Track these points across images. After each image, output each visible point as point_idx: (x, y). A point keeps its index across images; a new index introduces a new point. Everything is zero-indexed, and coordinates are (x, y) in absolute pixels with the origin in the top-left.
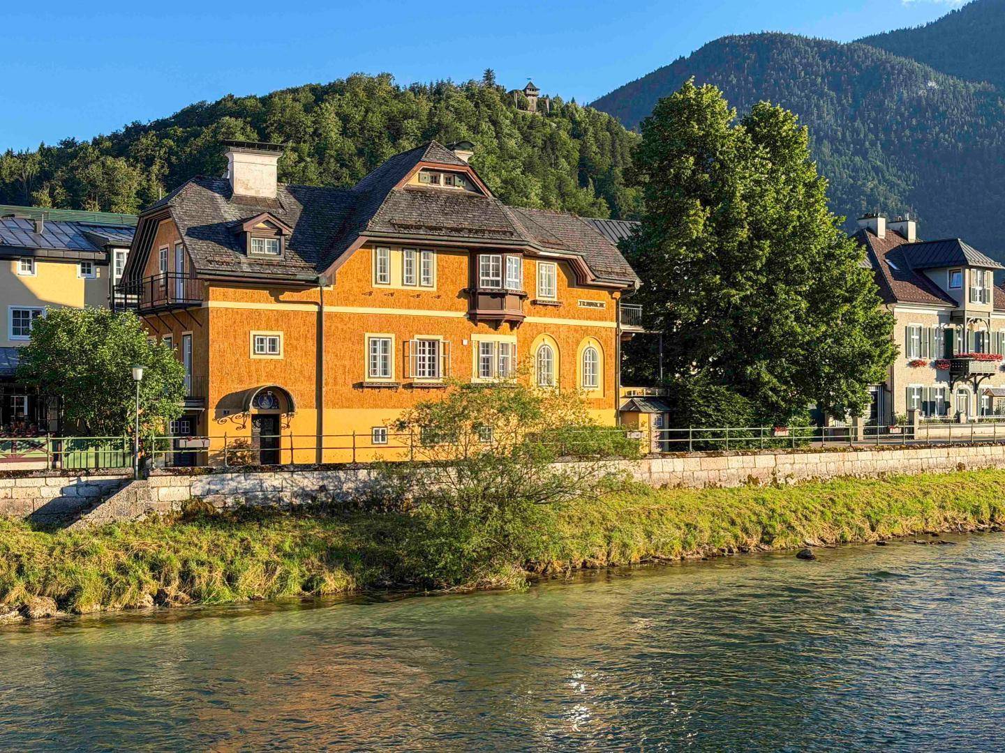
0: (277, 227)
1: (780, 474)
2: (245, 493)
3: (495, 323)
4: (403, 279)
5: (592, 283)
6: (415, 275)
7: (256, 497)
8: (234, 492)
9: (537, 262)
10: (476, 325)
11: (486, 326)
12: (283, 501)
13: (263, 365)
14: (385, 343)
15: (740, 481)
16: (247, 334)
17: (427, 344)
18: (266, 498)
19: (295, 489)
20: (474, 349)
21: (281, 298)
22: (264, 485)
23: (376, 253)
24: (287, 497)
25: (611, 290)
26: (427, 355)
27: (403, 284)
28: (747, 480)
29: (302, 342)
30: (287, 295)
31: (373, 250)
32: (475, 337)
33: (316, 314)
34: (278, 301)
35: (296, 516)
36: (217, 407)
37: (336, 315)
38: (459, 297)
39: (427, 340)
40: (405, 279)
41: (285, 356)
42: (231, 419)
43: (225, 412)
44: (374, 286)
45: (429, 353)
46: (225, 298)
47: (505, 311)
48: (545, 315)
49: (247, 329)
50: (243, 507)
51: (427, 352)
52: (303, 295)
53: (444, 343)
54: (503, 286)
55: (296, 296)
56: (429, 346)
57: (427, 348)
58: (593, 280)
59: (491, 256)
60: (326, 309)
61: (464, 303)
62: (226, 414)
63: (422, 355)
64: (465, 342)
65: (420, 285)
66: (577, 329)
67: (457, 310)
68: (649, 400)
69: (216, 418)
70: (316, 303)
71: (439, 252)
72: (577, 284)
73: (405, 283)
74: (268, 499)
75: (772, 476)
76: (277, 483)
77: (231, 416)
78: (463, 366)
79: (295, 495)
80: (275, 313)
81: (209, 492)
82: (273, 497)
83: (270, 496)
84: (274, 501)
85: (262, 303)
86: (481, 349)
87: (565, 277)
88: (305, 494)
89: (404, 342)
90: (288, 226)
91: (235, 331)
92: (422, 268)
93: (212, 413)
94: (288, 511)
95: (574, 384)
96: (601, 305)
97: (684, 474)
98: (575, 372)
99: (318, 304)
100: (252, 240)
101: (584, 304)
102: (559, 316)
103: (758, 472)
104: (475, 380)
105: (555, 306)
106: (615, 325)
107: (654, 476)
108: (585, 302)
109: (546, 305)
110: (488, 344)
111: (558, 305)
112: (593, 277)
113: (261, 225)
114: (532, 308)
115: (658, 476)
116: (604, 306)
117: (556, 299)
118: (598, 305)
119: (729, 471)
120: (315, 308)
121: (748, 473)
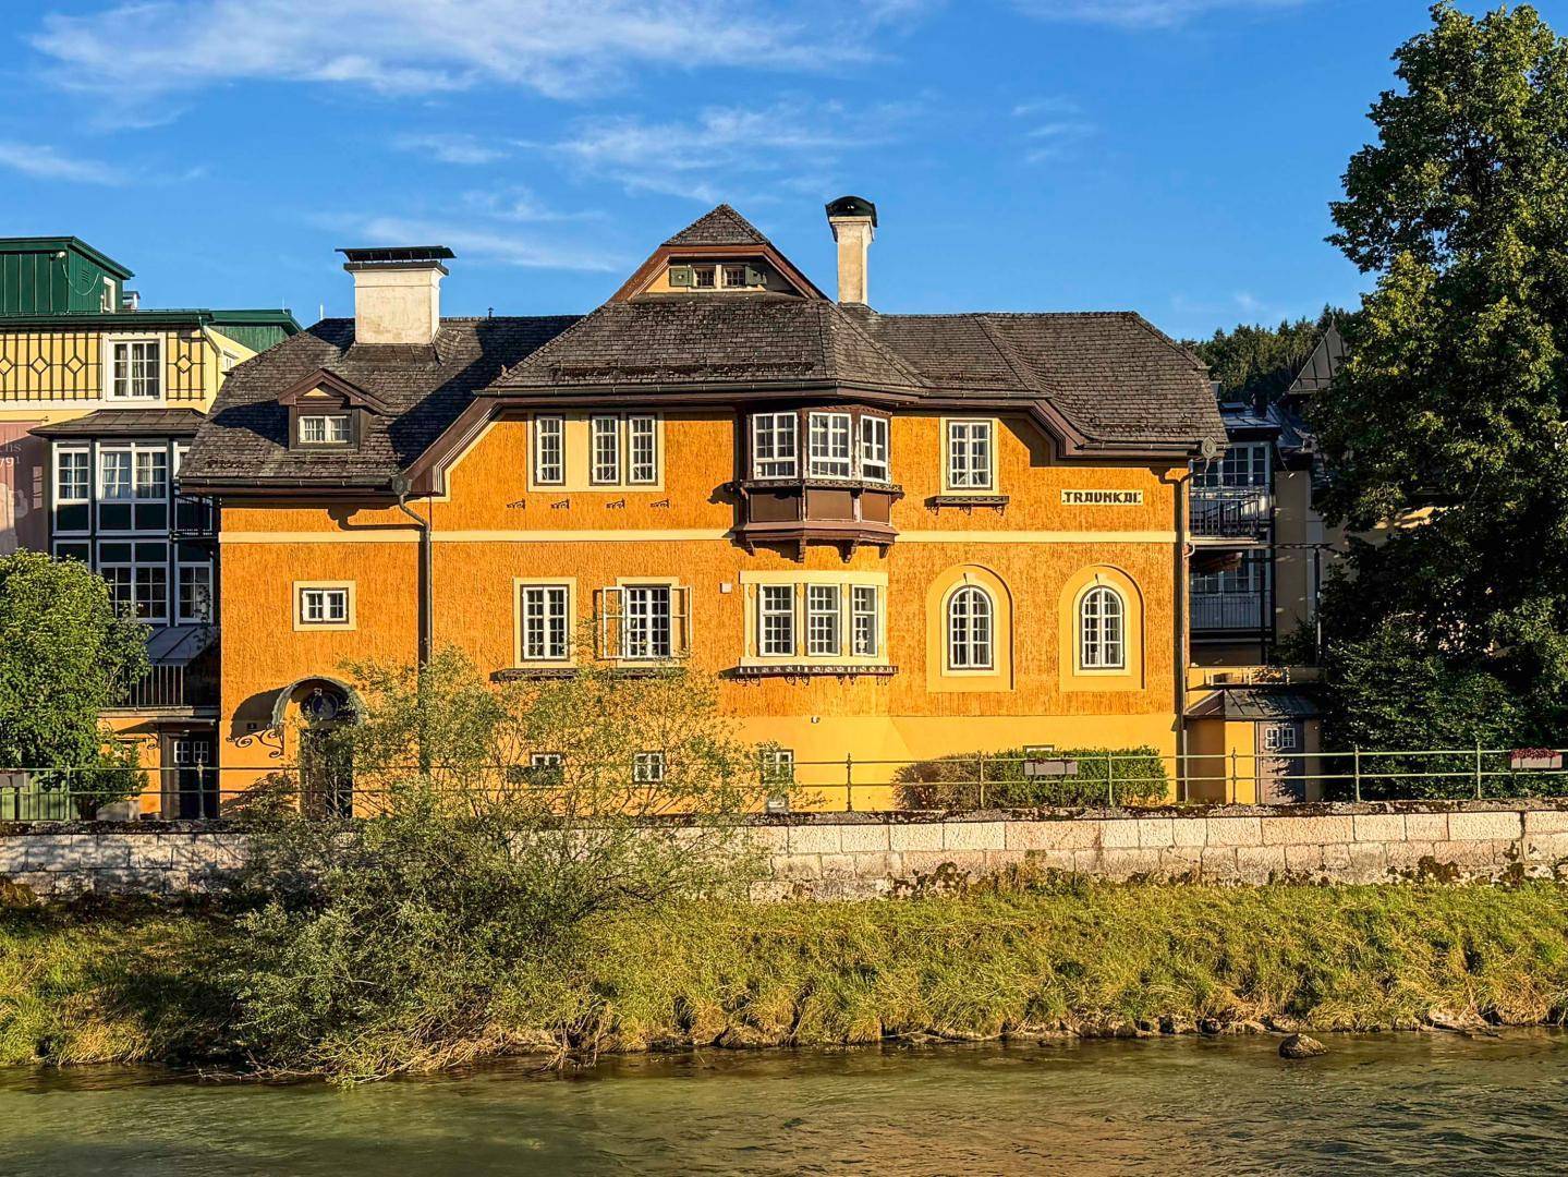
0: (345, 396)
1: (1536, 856)
2: (95, 870)
3: (790, 547)
4: (591, 474)
5: (1079, 453)
6: (619, 464)
7: (117, 879)
8: (70, 870)
9: (943, 420)
10: (751, 553)
11: (775, 555)
12: (171, 888)
13: (318, 641)
14: (557, 596)
15: (1392, 871)
16: (287, 588)
17: (649, 594)
18: (135, 882)
19: (197, 867)
20: (747, 600)
21: (351, 520)
22: (134, 858)
23: (535, 427)
24: (179, 880)
25: (1159, 465)
26: (650, 616)
27: (592, 484)
28: (1416, 869)
29: (391, 599)
30: (362, 516)
31: (530, 423)
32: (749, 578)
33: (417, 545)
34: (345, 526)
35: (192, 914)
36: (236, 717)
37: (455, 546)
38: (713, 500)
39: (649, 586)
40: (595, 472)
41: (359, 624)
42: (260, 738)
43: (249, 725)
44: (531, 488)
45: (655, 612)
46: (251, 526)
47: (806, 523)
48: (966, 527)
49: (286, 577)
50: (88, 897)
51: (649, 609)
52: (394, 514)
53: (682, 591)
54: (800, 474)
55: (379, 516)
56: (655, 597)
57: (649, 602)
58: (1079, 448)
59: (776, 415)
60: (435, 536)
61: (726, 511)
62: (251, 729)
63: (638, 616)
64: (727, 588)
65: (628, 482)
66: (1055, 551)
67: (708, 526)
68: (1269, 692)
69: (233, 737)
70: (416, 527)
71: (668, 417)
72: (1058, 458)
73: (595, 479)
74: (139, 884)
75: (1508, 862)
76: (158, 855)
77: (259, 734)
78: (724, 633)
79: (194, 878)
80: (339, 548)
81: (25, 867)
82: (149, 880)
83: (143, 879)
84: (151, 888)
85: (314, 530)
86: (763, 599)
87: (1022, 445)
88: (215, 876)
89: (595, 592)
90: (361, 391)
91: (266, 582)
92: (632, 450)
93: (225, 728)
94: (178, 905)
95: (1053, 664)
96: (1130, 498)
97: (1208, 852)
98: (1054, 638)
99: (422, 529)
100: (301, 420)
101: (1078, 497)
102: (1007, 526)
103: (1458, 852)
104: (749, 661)
105: (995, 506)
106: (1172, 537)
107: (1111, 857)
108: (1083, 492)
109: (965, 505)
110: (787, 591)
111: (998, 504)
112: (1081, 441)
113: (316, 392)
114: (929, 513)
115: (1123, 855)
116: (1140, 498)
117: (996, 492)
118: (1122, 497)
119: (1357, 848)
120: (415, 536)
121: (1420, 854)
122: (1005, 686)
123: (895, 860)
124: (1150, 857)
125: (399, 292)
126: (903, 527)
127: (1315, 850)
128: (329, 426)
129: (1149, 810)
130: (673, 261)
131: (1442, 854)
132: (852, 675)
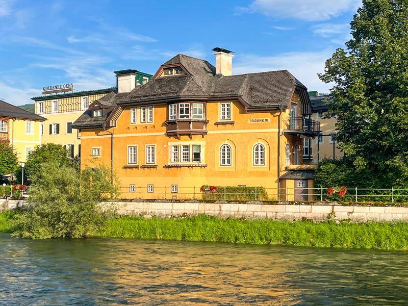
0: (100, 106)
5: (249, 109)
6: (146, 118)
9: (219, 103)
10: (170, 138)
11: (174, 138)
16: (91, 148)
17: (150, 148)
20: (169, 149)
23: (131, 111)
25: (272, 112)
26: (150, 153)
27: (141, 123)
29: (107, 150)
30: (102, 132)
31: (130, 109)
32: (170, 144)
33: (111, 139)
34: (98, 135)
37: (117, 138)
38: (162, 126)
39: (150, 146)
40: (142, 120)
41: (102, 156)
44: (130, 124)
46: (85, 135)
48: (224, 130)
49: (91, 146)
51: (150, 151)
53: (157, 147)
54: (177, 118)
55: (105, 132)
59: (173, 105)
60: (114, 136)
61: (165, 128)
64: (165, 146)
65: (147, 122)
66: (247, 135)
67: (161, 132)
71: (155, 106)
80: (99, 139)
87: (237, 109)
90: (102, 105)
91: (87, 147)
95: (246, 164)
96: (266, 120)
97: (247, 213)
98: (246, 157)
99: (112, 134)
100: (94, 112)
101: (253, 121)
102: (234, 129)
103: (313, 216)
104: (169, 163)
105: (231, 124)
106: (277, 130)
107: (223, 213)
108: (254, 119)
109: (224, 124)
110: (177, 146)
111: (232, 123)
112: (248, 106)
113: (96, 106)
114: (216, 126)
115: (226, 213)
116: (269, 120)
117: (232, 120)
118: (264, 120)
119: (286, 213)
120: (110, 136)
121: (303, 216)
122: (234, 170)
123: (174, 211)
124: (233, 213)
125: (126, 81)
126: (209, 130)
127: (275, 213)
128: (99, 112)
129: (231, 201)
130: (165, 69)
131: (309, 216)
132: (192, 167)
